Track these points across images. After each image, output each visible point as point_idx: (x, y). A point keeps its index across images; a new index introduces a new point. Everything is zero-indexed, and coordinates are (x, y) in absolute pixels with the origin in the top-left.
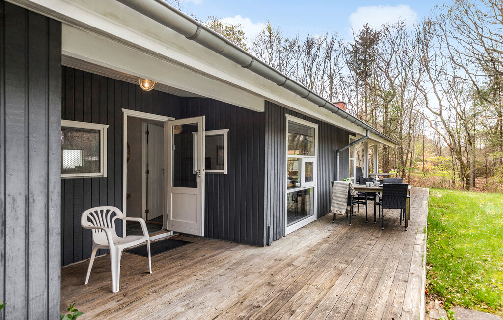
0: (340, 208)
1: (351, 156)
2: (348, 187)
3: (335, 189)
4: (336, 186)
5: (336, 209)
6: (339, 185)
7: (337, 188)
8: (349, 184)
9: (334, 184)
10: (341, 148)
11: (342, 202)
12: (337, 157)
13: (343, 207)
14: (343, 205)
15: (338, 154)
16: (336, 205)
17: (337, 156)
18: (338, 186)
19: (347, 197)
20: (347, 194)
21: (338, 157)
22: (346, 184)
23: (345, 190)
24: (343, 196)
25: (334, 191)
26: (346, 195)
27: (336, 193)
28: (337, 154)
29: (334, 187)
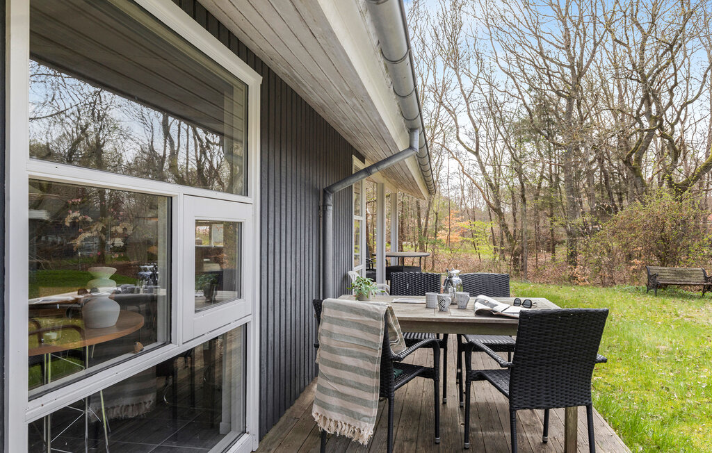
0: (352, 414)
1: (357, 212)
2: (382, 325)
3: (330, 334)
4: (331, 320)
5: (335, 416)
6: (346, 316)
7: (336, 329)
8: (386, 315)
9: (326, 312)
10: (339, 182)
11: (359, 386)
12: (325, 211)
13: (362, 411)
14: (364, 403)
15: (330, 201)
16: (334, 401)
17: (325, 206)
18: (341, 322)
19: (377, 367)
20: (379, 355)
21: (330, 208)
22: (373, 315)
23: (370, 337)
24: (360, 363)
25: (323, 340)
26: (372, 360)
27: (331, 350)
28: (325, 200)
29: (324, 326)
